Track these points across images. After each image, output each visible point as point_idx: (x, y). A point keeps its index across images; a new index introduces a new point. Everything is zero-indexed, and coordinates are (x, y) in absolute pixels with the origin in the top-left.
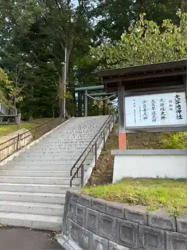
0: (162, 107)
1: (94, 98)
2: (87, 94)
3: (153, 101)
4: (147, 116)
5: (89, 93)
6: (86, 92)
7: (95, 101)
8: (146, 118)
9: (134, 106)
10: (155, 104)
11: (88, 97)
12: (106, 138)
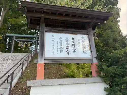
0: (73, 44)
1: (19, 42)
2: (14, 39)
3: (67, 38)
4: (63, 50)
5: (16, 39)
6: (14, 37)
7: (19, 44)
8: (62, 51)
9: (53, 41)
10: (68, 41)
11: (15, 41)
12: (24, 68)
